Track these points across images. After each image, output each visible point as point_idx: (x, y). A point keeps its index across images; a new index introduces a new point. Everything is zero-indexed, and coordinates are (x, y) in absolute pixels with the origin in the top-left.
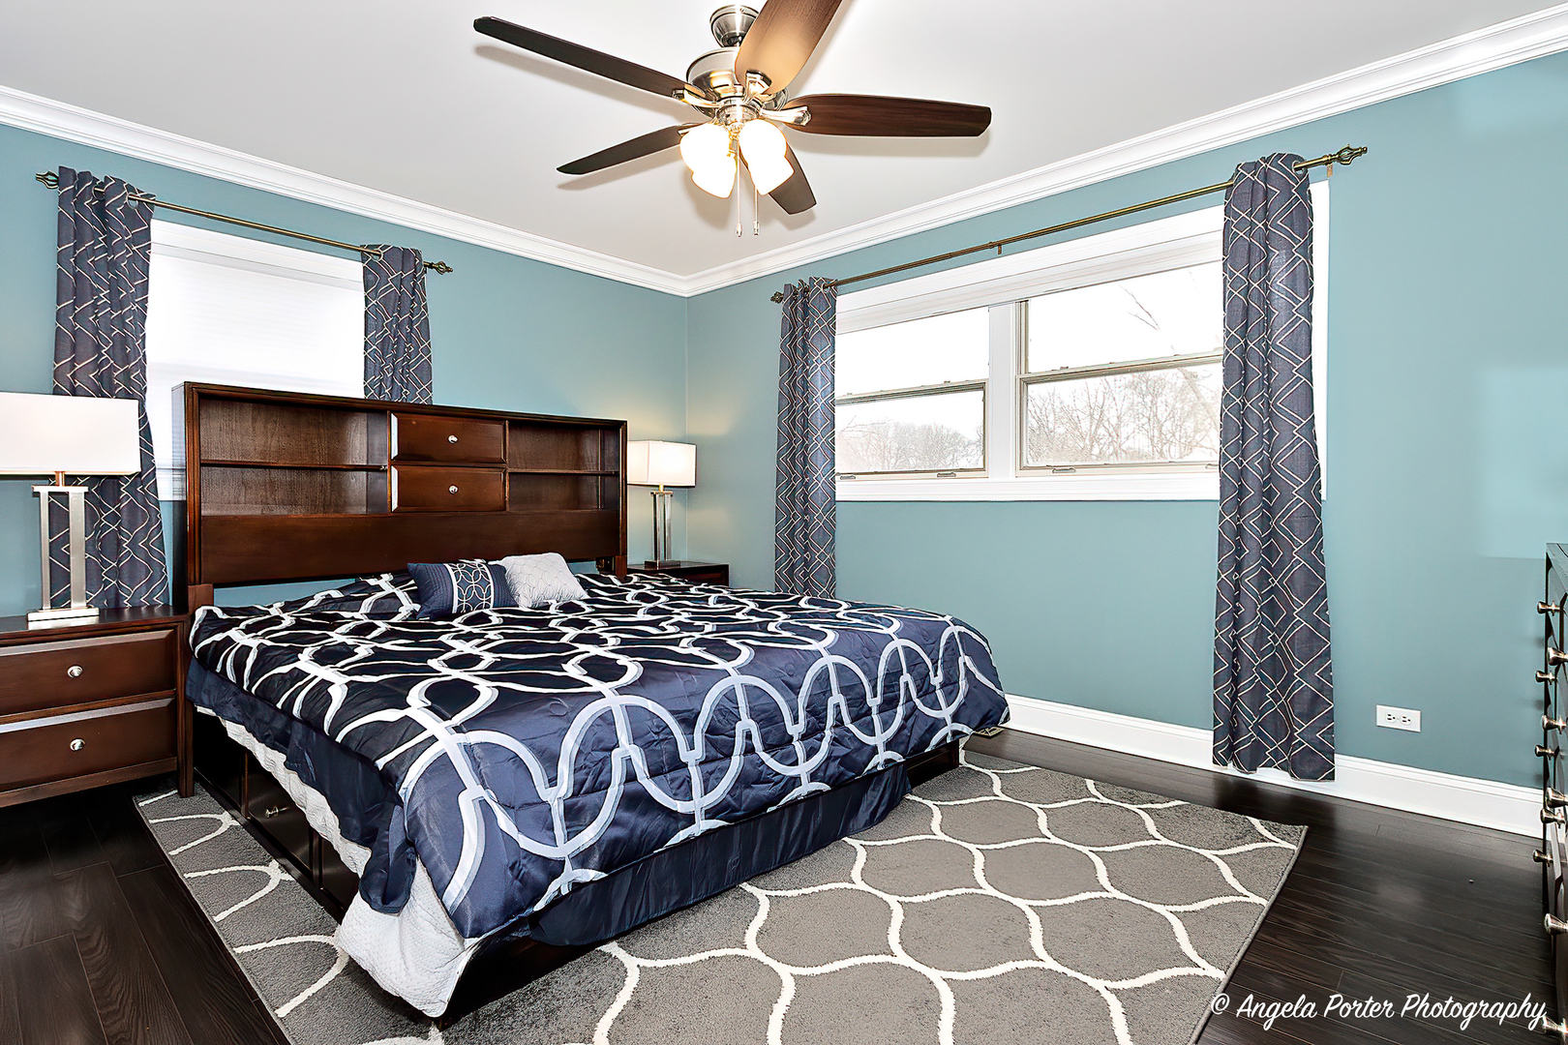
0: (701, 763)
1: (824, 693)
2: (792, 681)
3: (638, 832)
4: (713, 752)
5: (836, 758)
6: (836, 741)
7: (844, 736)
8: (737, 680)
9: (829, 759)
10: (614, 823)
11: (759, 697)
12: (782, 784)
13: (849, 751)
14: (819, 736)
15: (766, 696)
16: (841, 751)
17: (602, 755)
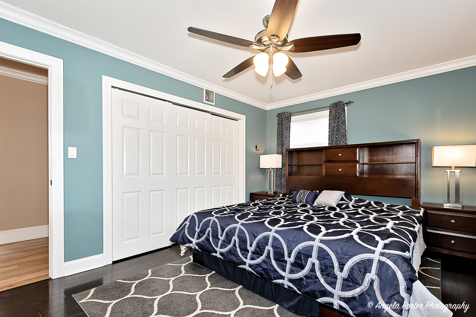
0: (223, 241)
1: (265, 244)
2: (255, 234)
3: (207, 247)
4: (226, 241)
5: (261, 267)
6: (264, 261)
7: (268, 262)
8: (238, 226)
9: (258, 265)
10: (203, 241)
11: (242, 233)
12: (240, 261)
13: (268, 268)
14: (258, 256)
15: (244, 234)
16: (265, 266)
17: (206, 227)
